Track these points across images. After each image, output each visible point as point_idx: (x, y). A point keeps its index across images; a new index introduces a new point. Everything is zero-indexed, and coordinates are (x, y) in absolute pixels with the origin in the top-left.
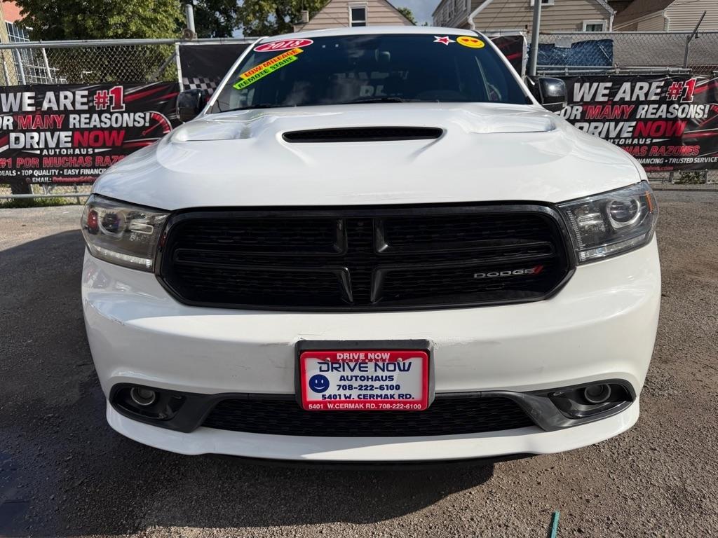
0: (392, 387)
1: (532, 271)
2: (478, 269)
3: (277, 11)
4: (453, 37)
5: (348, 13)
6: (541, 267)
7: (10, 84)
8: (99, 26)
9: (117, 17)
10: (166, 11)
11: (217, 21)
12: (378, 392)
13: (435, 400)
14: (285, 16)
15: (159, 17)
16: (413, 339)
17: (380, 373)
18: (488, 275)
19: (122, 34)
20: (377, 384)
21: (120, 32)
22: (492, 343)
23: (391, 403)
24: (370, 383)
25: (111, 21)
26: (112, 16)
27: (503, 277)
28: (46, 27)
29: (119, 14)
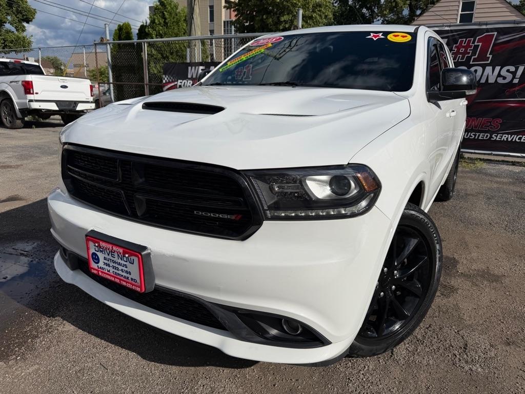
0: (127, 272)
1: (233, 217)
2: (198, 209)
3: (410, 5)
4: (386, 33)
5: (459, 6)
6: (240, 216)
7: (197, 61)
8: (276, 23)
9: (287, 16)
10: (320, 11)
11: (363, 15)
12: (120, 272)
13: (154, 289)
14: (417, 9)
15: (314, 15)
16: (142, 244)
17: (120, 261)
18: (203, 213)
19: (288, 27)
20: (120, 268)
21: (287, 26)
22: (184, 260)
23: (127, 282)
24: (117, 266)
25: (282, 19)
26: (283, 16)
27: (204, 216)
28: (248, 24)
29: (288, 14)
